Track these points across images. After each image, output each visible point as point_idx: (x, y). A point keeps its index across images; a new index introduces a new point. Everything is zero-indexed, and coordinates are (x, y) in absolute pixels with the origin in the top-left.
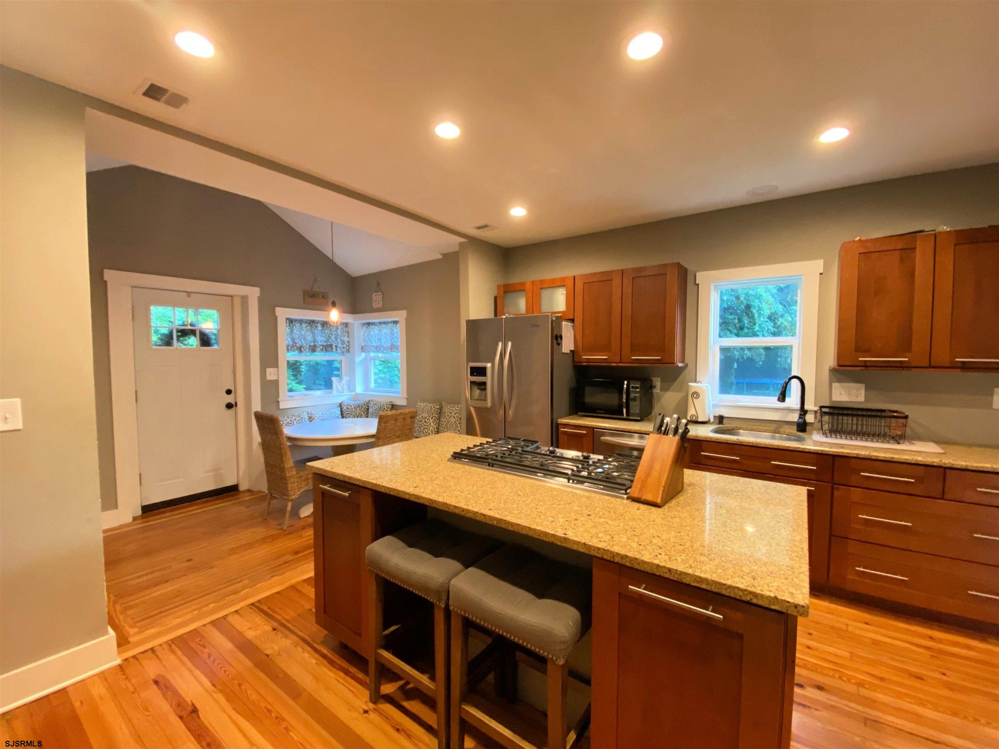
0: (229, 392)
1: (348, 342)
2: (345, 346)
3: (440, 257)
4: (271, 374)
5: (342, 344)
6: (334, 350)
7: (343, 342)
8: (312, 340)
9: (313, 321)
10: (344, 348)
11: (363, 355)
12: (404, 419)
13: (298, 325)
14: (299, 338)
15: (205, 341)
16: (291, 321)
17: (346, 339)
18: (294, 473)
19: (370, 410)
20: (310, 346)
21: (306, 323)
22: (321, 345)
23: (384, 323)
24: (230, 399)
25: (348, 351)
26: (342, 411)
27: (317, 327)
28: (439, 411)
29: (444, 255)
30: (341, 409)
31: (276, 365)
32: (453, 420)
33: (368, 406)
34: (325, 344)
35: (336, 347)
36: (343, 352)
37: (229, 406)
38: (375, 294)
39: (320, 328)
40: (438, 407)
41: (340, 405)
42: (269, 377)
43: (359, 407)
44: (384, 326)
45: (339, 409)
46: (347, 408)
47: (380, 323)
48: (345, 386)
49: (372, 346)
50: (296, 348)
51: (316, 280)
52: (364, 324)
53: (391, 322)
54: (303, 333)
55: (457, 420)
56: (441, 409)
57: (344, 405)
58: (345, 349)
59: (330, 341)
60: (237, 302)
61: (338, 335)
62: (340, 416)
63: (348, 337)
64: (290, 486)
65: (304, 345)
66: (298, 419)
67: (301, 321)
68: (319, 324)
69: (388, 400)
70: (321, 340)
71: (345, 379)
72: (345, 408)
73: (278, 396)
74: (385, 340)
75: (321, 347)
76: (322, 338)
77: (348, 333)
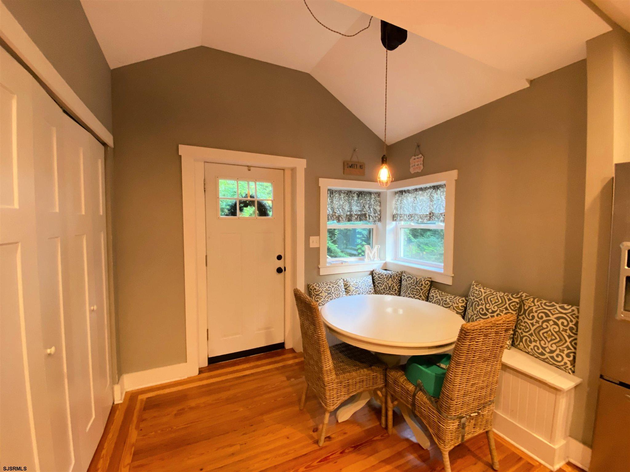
0: (279, 258)
1: (380, 211)
2: (376, 215)
3: (527, 85)
4: (314, 242)
5: (374, 213)
6: (368, 219)
7: (375, 211)
8: (349, 210)
9: (351, 192)
10: (376, 217)
11: (394, 223)
12: (497, 333)
13: (337, 195)
14: (338, 208)
15: (262, 210)
16: (331, 192)
17: (378, 208)
19: (403, 282)
20: (347, 215)
21: (344, 193)
22: (356, 215)
23: (421, 189)
24: (280, 264)
25: (380, 220)
26: (373, 280)
27: (353, 197)
28: (518, 306)
29: (531, 82)
30: (373, 277)
31: (318, 234)
33: (401, 278)
34: (359, 213)
35: (369, 216)
36: (375, 221)
37: (279, 270)
38: (413, 157)
39: (356, 198)
40: (517, 300)
41: (372, 273)
42: (312, 245)
43: (391, 277)
44: (420, 192)
45: (371, 277)
46: (379, 277)
47: (416, 190)
48: (376, 254)
49: (405, 215)
50: (335, 217)
51: (355, 150)
52: (396, 193)
53: (430, 188)
54: (342, 203)
55: (565, 331)
56: (522, 303)
57: (376, 273)
58: (377, 218)
59: (365, 210)
60: (288, 173)
61: (371, 205)
62: (372, 285)
63: (380, 206)
64: (328, 393)
65: (342, 214)
66: (335, 286)
67: (340, 192)
68: (355, 194)
69: (427, 275)
70: (356, 209)
71: (376, 247)
72: (377, 276)
73: (319, 263)
74: (420, 208)
75: (356, 217)
76: (357, 208)
77: (380, 203)
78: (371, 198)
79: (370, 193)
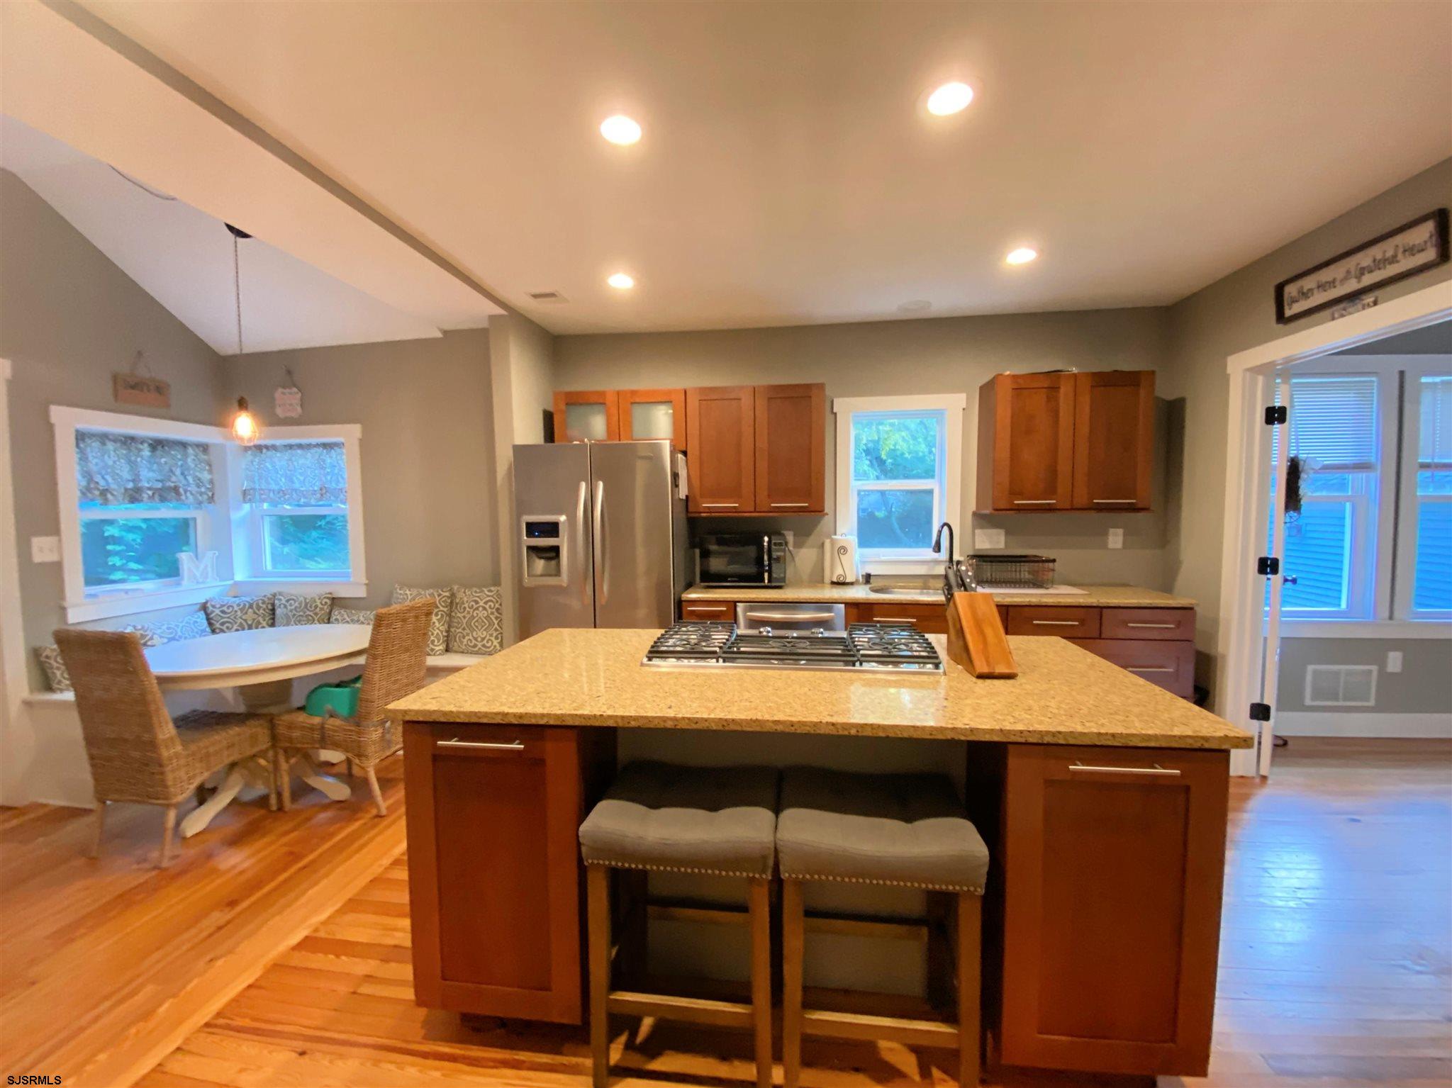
1: (211, 482)
2: (203, 490)
3: (440, 335)
4: (42, 549)
5: (198, 487)
6: (183, 497)
7: (199, 482)
8: (130, 478)
9: (133, 439)
10: (201, 494)
11: (247, 507)
12: (416, 617)
13: (96, 444)
14: (100, 474)
16: (81, 437)
17: (206, 476)
18: (179, 748)
19: (278, 611)
20: (126, 490)
21: (115, 441)
22: (149, 489)
23: (300, 446)
25: (211, 499)
26: (208, 619)
27: (140, 450)
28: (449, 601)
29: (445, 332)
30: (207, 615)
31: (53, 528)
32: (483, 614)
33: (273, 605)
34: (159, 485)
35: (186, 491)
36: (200, 503)
38: (280, 390)
39: (146, 452)
40: (447, 594)
41: (204, 607)
42: (38, 557)
43: (251, 606)
44: (299, 452)
45: (202, 615)
46: (223, 612)
47: (291, 447)
48: (209, 569)
49: (270, 490)
50: (97, 493)
51: (140, 354)
52: (247, 448)
53: (317, 445)
54: (110, 463)
57: (214, 606)
58: (205, 497)
59: (174, 479)
61: (188, 469)
62: (208, 629)
63: (210, 472)
64: (170, 778)
65: (113, 486)
67: (104, 438)
68: (146, 445)
69: (324, 590)
70: (148, 477)
71: (209, 558)
72: (217, 611)
73: (62, 597)
74: (302, 478)
75: (150, 493)
76: (151, 474)
77: (210, 465)
78: (186, 456)
79: (183, 445)
